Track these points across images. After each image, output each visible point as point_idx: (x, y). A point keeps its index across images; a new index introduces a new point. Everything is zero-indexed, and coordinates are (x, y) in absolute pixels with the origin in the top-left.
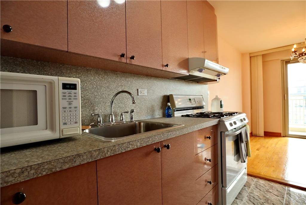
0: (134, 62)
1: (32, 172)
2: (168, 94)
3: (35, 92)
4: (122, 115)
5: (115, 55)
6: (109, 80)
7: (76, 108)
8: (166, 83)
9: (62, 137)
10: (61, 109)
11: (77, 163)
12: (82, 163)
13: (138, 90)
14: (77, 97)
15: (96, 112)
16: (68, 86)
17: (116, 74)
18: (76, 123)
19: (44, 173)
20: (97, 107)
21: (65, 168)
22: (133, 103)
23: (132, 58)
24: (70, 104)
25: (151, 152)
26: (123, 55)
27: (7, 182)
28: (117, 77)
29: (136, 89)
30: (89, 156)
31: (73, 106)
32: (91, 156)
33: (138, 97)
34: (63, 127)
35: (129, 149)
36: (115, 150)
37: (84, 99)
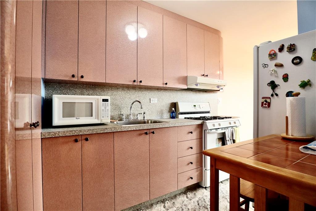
0: (142, 84)
1: (91, 131)
2: (175, 102)
3: (92, 103)
4: (137, 115)
5: (130, 81)
6: (131, 93)
7: (108, 110)
8: (174, 93)
9: (102, 123)
10: (102, 110)
11: (106, 132)
12: (108, 132)
13: (150, 99)
14: (109, 105)
15: (122, 113)
16: (105, 100)
17: (135, 89)
18: (108, 117)
19: (94, 133)
20: (122, 110)
21: (101, 132)
22: (141, 108)
23: (141, 82)
24: (105, 108)
25: (143, 134)
26: (134, 81)
27: (84, 133)
28: (136, 91)
29: (149, 98)
30: (110, 130)
31: (107, 109)
32: (111, 130)
33: (151, 104)
34: (102, 118)
35: (129, 130)
36: (122, 129)
37: (115, 105)
